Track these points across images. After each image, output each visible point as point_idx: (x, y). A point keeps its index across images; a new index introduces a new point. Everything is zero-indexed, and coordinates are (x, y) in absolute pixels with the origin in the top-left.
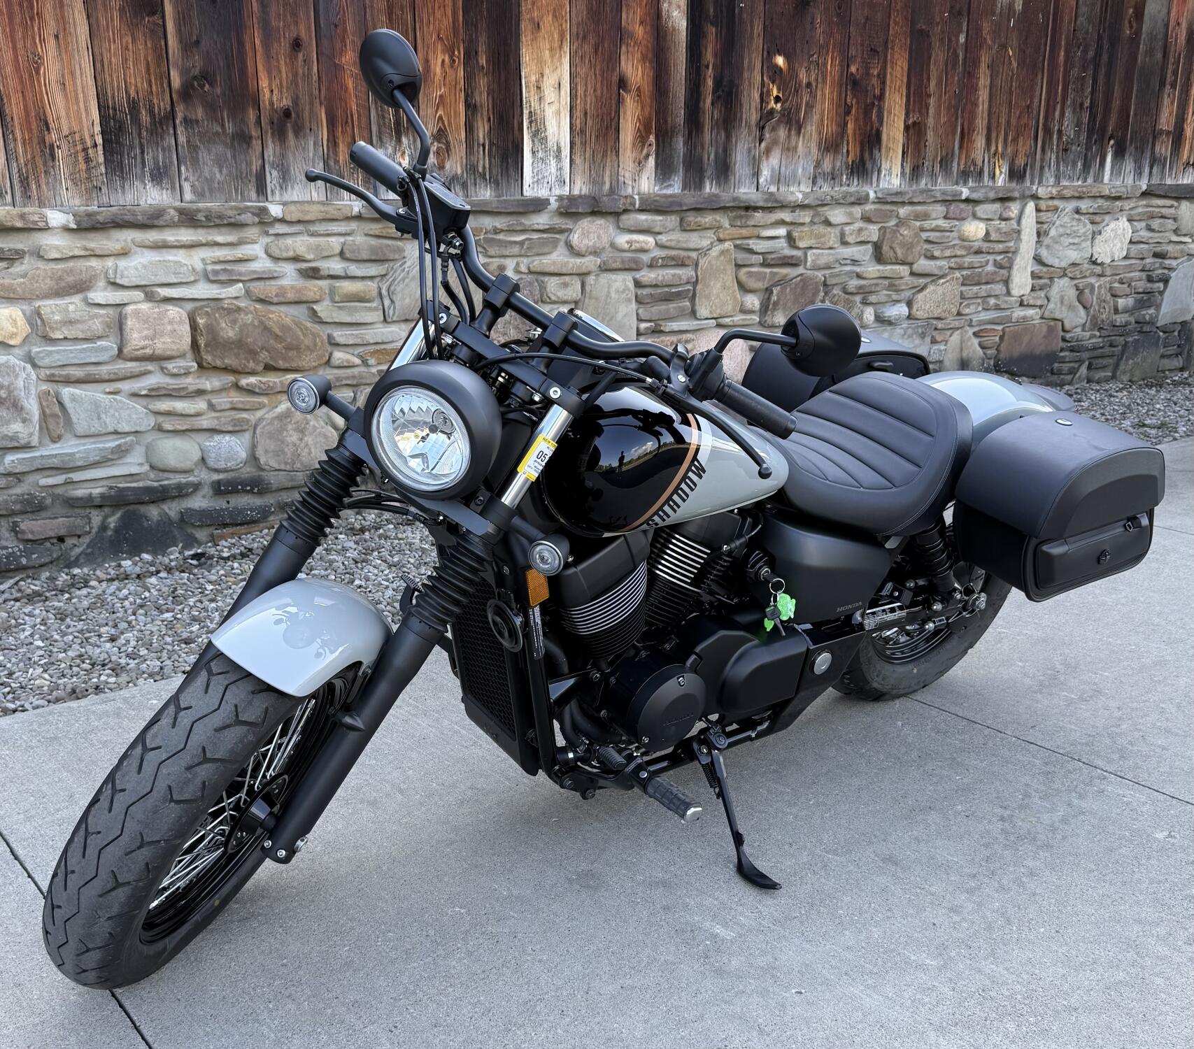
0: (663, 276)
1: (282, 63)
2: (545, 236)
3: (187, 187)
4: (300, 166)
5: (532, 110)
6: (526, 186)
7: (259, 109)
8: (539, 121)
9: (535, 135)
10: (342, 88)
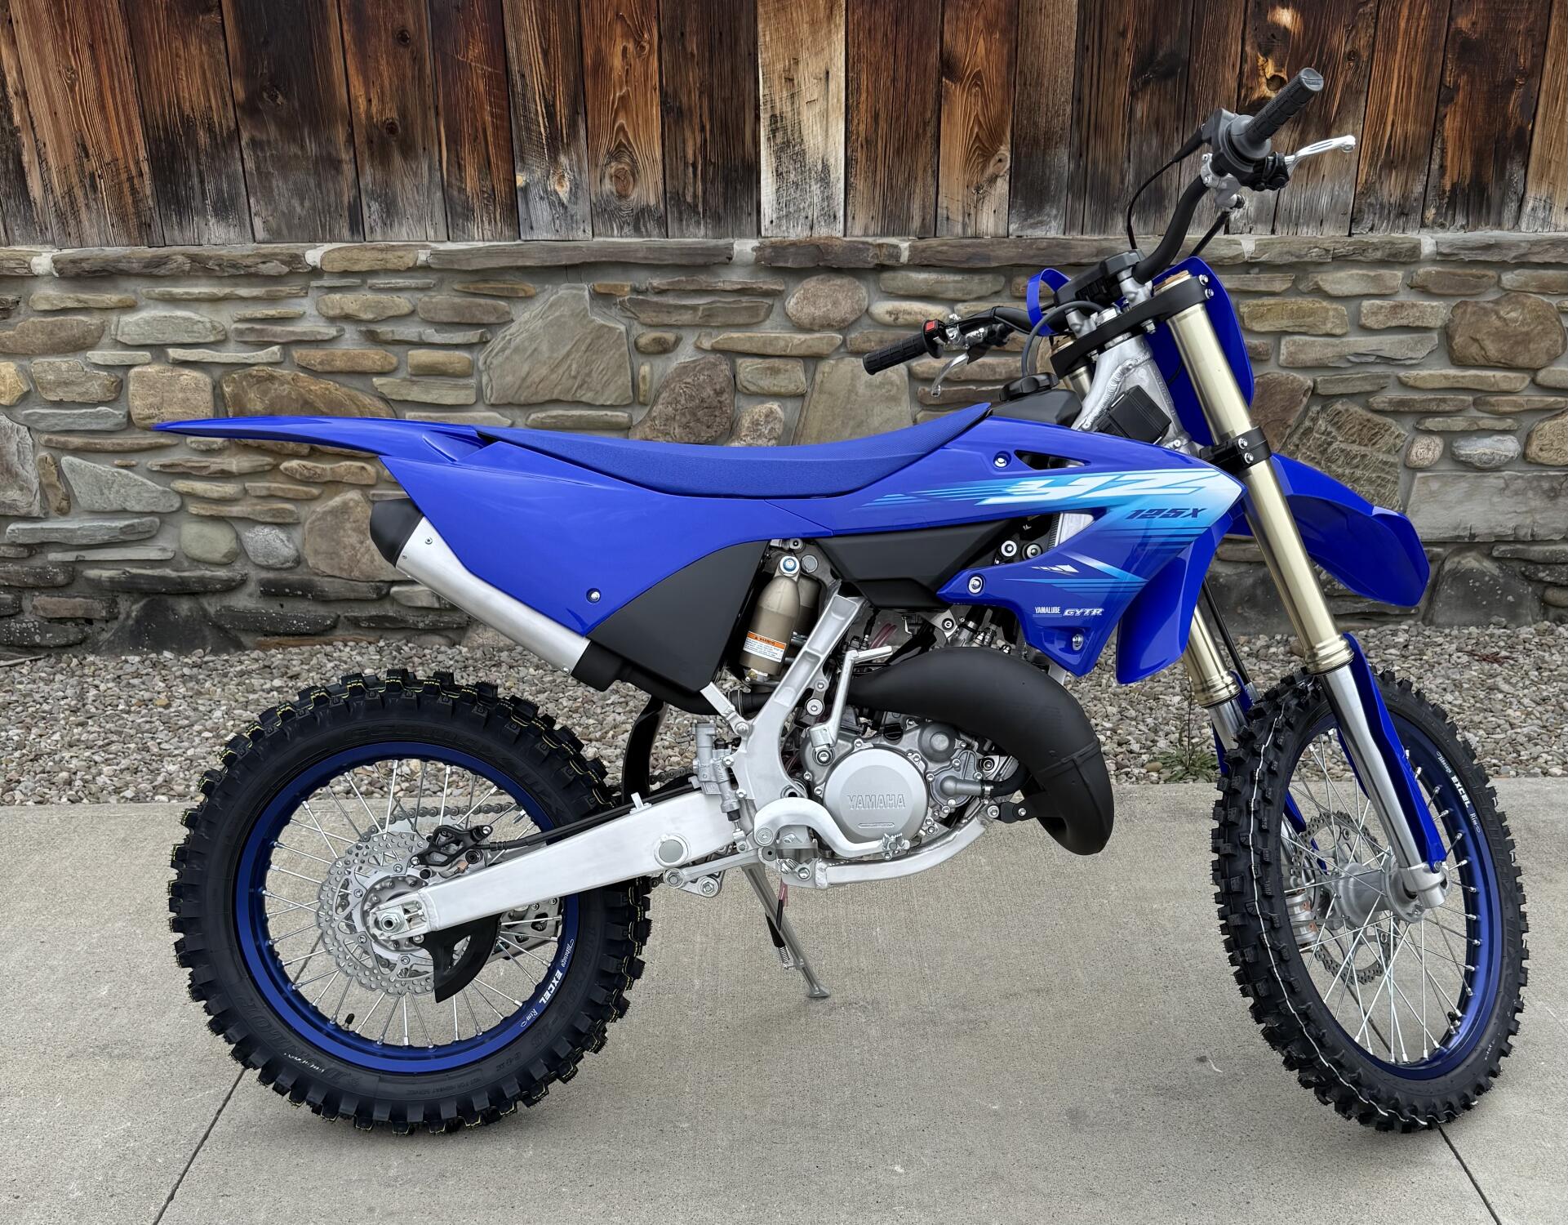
1: (383, 62)
2: (744, 299)
3: (258, 223)
4: (410, 196)
5: (778, 112)
6: (765, 222)
7: (351, 124)
8: (790, 128)
9: (782, 150)
10: (468, 93)
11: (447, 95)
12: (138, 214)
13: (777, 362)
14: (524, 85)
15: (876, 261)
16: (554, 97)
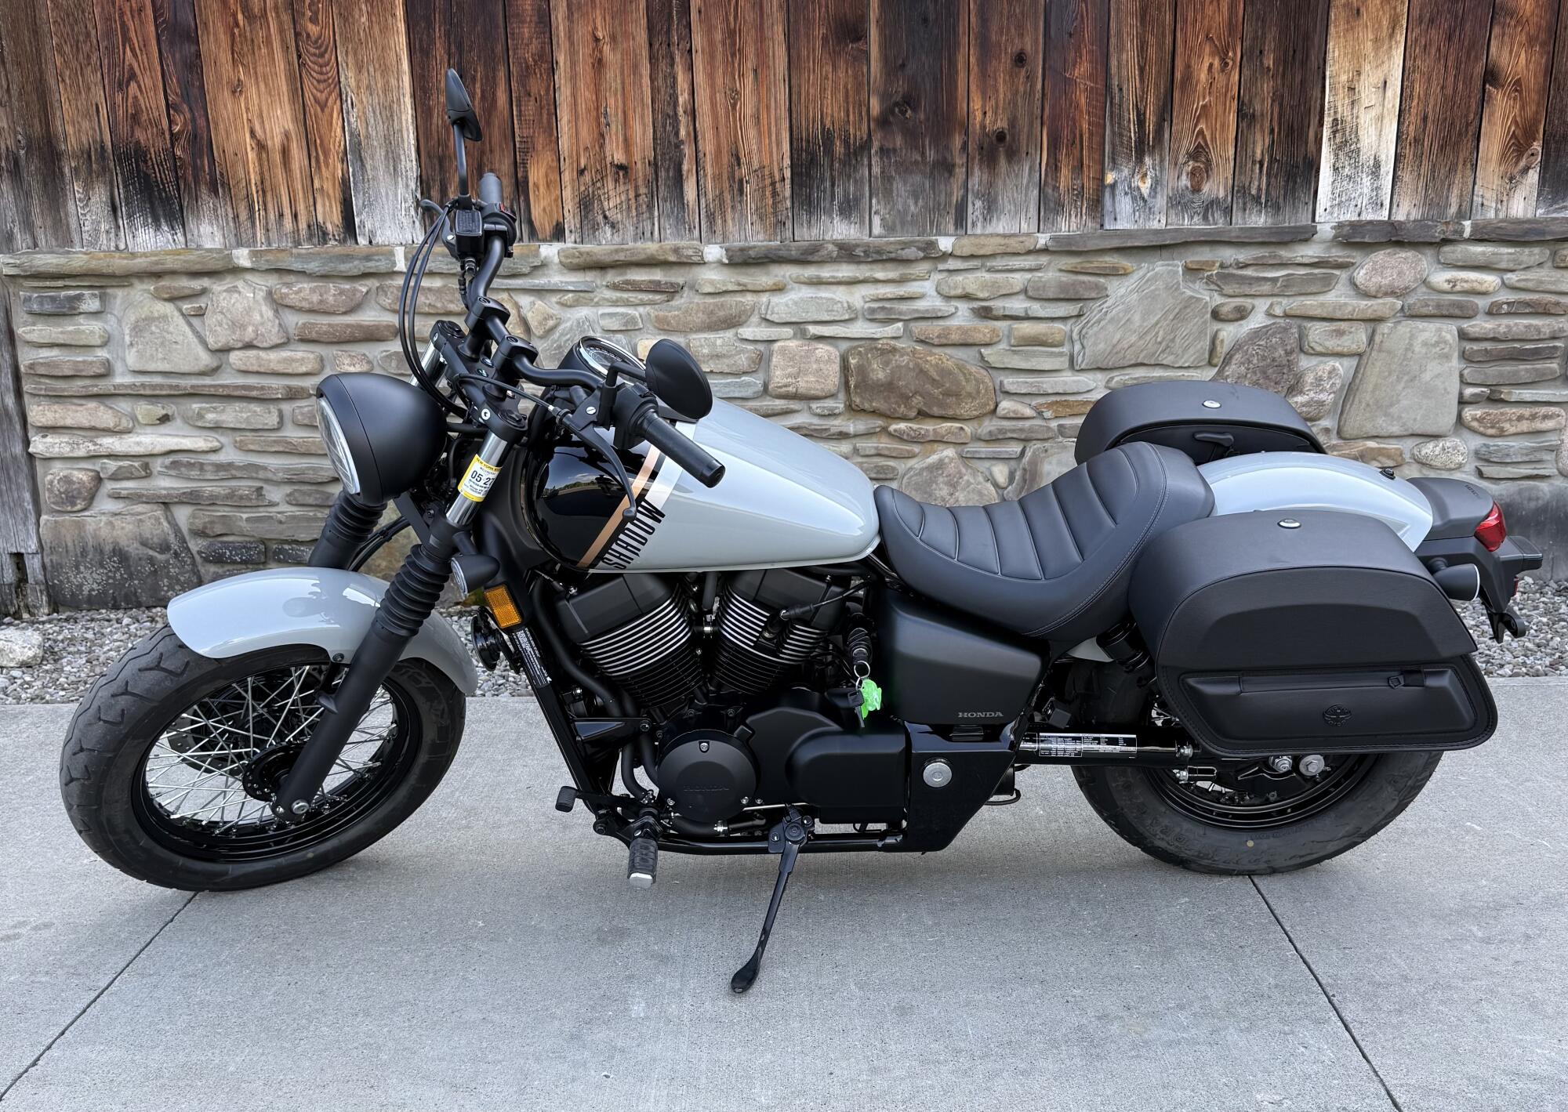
0: (1508, 326)
1: (1001, 81)
2: (1316, 271)
3: (876, 220)
4: (1010, 194)
5: (1339, 116)
6: (1319, 211)
7: (967, 134)
8: (1348, 130)
9: (1340, 148)
10: (1071, 105)
11: (1053, 107)
12: (775, 213)
13: (1343, 325)
14: (1121, 98)
15: (1442, 236)
16: (1145, 107)
